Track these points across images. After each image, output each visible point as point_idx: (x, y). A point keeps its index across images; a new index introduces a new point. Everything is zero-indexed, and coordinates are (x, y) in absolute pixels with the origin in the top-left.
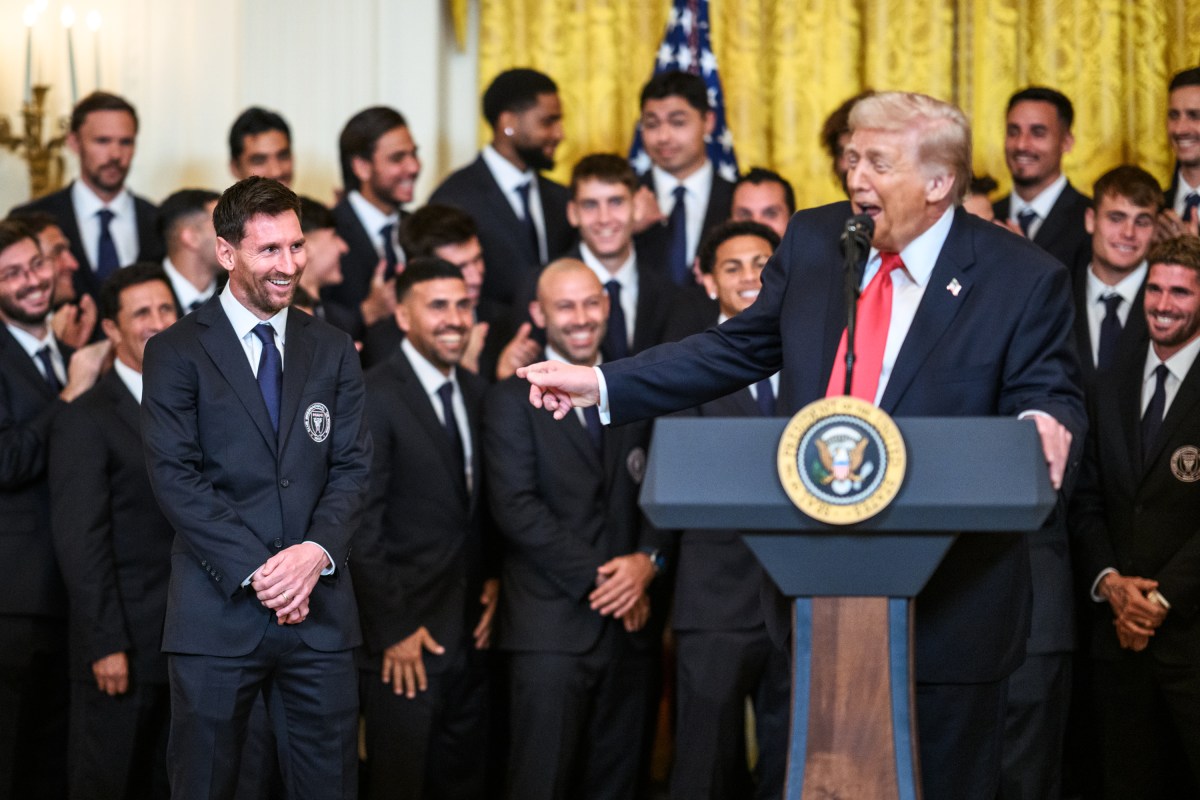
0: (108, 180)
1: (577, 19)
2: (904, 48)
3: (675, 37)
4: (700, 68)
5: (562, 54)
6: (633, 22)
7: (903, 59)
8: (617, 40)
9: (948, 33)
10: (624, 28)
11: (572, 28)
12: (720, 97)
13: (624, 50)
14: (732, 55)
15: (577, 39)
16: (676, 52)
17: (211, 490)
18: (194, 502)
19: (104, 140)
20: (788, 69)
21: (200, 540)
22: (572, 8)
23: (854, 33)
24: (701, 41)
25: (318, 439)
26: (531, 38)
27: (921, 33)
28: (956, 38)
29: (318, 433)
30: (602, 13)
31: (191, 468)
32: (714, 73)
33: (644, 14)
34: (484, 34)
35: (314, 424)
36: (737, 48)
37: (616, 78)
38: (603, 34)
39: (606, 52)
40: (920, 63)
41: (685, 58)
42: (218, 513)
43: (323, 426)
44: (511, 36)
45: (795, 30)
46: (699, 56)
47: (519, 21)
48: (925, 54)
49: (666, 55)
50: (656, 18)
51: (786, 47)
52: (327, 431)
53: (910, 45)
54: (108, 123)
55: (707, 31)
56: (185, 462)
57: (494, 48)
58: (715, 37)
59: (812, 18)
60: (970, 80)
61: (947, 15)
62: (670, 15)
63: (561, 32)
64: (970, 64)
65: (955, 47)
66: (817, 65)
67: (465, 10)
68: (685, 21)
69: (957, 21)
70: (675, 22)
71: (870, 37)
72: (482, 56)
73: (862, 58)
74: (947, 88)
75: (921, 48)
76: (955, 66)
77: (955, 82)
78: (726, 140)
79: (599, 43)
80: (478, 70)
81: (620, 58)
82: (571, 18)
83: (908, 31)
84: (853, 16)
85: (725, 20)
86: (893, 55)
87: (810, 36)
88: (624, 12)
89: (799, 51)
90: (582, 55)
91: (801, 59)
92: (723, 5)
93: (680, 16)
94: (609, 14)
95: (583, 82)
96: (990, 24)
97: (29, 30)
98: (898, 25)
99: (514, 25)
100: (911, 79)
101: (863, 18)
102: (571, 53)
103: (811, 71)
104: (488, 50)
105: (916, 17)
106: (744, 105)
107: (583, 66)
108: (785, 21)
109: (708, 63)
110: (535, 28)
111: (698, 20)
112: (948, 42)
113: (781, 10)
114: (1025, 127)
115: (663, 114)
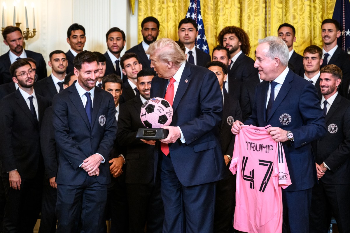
0: (19, 50)
1: (165, 6)
2: (252, 14)
3: (191, 10)
4: (198, 19)
5: (160, 15)
6: (179, 6)
7: (252, 17)
8: (175, 11)
9: (264, 10)
10: (177, 8)
11: (163, 8)
12: (203, 27)
13: (177, 14)
14: (206, 15)
15: (165, 11)
16: (191, 14)
17: (71, 139)
18: (67, 142)
19: (14, 40)
21: (68, 154)
22: (163, 3)
23: (239, 10)
24: (198, 12)
25: (102, 125)
26: (152, 10)
27: (257, 10)
28: (266, 11)
29: (102, 123)
30: (171, 4)
31: (65, 132)
32: (201, 20)
33: (182, 5)
34: (139, 9)
35: (101, 121)
36: (207, 14)
37: (175, 22)
38: (171, 10)
39: (172, 15)
40: (256, 18)
41: (193, 16)
42: (73, 146)
43: (103, 121)
44: (147, 10)
45: (223, 9)
46: (197, 16)
47: (149, 6)
48: (258, 16)
49: (188, 15)
50: (186, 6)
51: (221, 14)
52: (105, 123)
53: (254, 14)
54: (13, 35)
55: (200, 9)
56: (64, 131)
57: (142, 13)
58: (202, 11)
59: (227, 6)
60: (269, 23)
61: (264, 5)
62: (190, 4)
63: (160, 9)
64: (269, 18)
65: (266, 14)
66: (229, 19)
67: (134, 3)
68: (194, 6)
69: (266, 7)
70: (191, 6)
71: (243, 11)
72: (139, 15)
73: (241, 17)
74: (264, 25)
75: (256, 14)
76: (266, 19)
77: (266, 23)
78: (205, 38)
79: (170, 12)
80: (138, 19)
81: (176, 16)
82: (163, 6)
83: (253, 10)
84: (239, 5)
85: (204, 6)
86: (249, 16)
87: (227, 11)
88: (177, 4)
89: (224, 15)
90: (166, 15)
91: (225, 17)
92: (204, 2)
93: (192, 5)
94: (173, 4)
95: (166, 23)
96: (275, 8)
97: (15, 7)
98: (251, 8)
99: (147, 7)
100: (254, 23)
101: (241, 6)
102: (163, 15)
103: (227, 20)
104: (140, 14)
105: (255, 6)
106: (209, 29)
107: (166, 18)
108: (220, 7)
109: (200, 17)
110: (153, 8)
111: (197, 6)
112: (264, 13)
113: (219, 3)
114: (284, 33)
115: (187, 28)
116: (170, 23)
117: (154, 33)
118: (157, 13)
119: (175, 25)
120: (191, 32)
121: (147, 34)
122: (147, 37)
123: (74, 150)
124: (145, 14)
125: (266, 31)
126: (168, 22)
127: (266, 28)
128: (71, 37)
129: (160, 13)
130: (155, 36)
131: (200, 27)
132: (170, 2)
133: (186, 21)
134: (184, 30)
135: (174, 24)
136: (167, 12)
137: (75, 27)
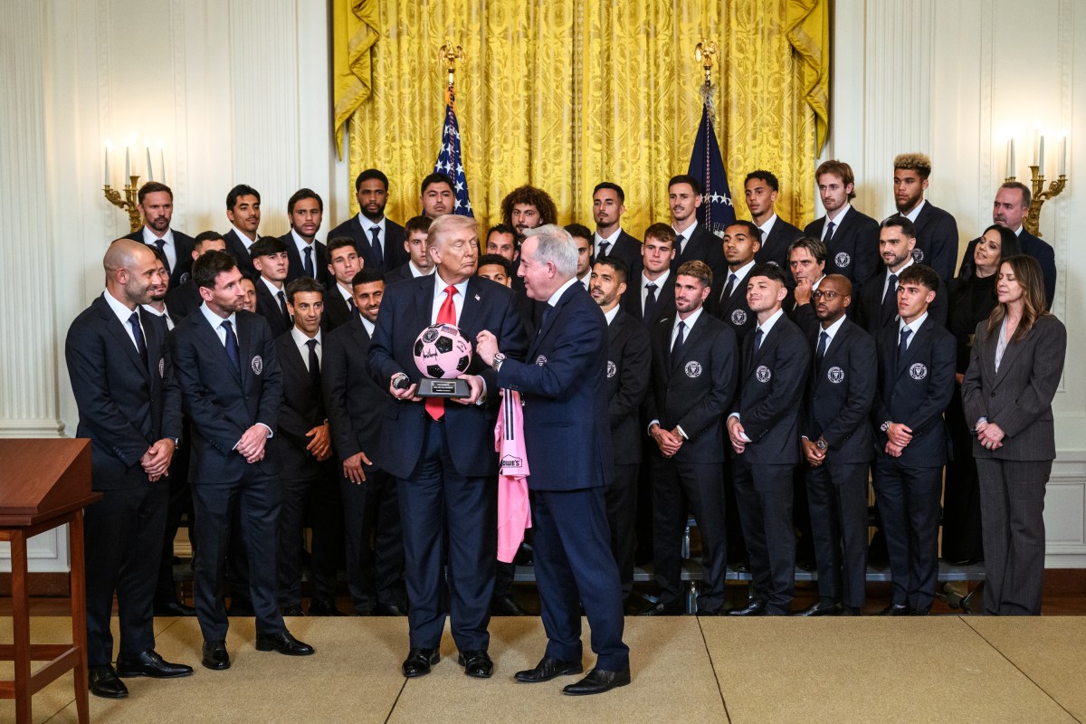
0: (161, 225)
1: (396, 145)
2: (549, 161)
3: (444, 157)
4: (456, 172)
5: (389, 162)
6: (422, 146)
7: (549, 166)
8: (415, 155)
9: (570, 153)
10: (418, 149)
11: (394, 149)
12: (465, 186)
13: (418, 160)
14: (469, 163)
15: (396, 154)
16: (444, 164)
18: (204, 412)
19: (155, 206)
20: (496, 169)
21: (209, 431)
22: (393, 140)
23: (527, 153)
24: (457, 160)
25: (258, 373)
26: (374, 154)
27: (558, 154)
28: (573, 156)
29: (258, 370)
30: (408, 143)
32: (462, 173)
33: (428, 144)
34: (351, 152)
35: (256, 366)
36: (472, 160)
37: (415, 174)
38: (408, 153)
39: (410, 162)
40: (556, 167)
41: (449, 167)
42: (216, 416)
43: (259, 366)
44: (365, 153)
45: (499, 152)
46: (456, 166)
47: (368, 145)
48: (559, 164)
49: (439, 166)
50: (434, 146)
51: (495, 160)
52: (262, 369)
53: (553, 160)
54: (157, 198)
55: (460, 154)
57: (357, 159)
58: (462, 157)
59: (506, 146)
60: (580, 176)
61: (570, 146)
62: (441, 146)
63: (388, 152)
64: (580, 169)
65: (573, 161)
66: (509, 168)
67: (342, 140)
68: (448, 149)
69: (573, 148)
70: (443, 150)
71: (533, 156)
72: (351, 162)
73: (530, 165)
74: (570, 180)
75: (557, 161)
76: (573, 169)
77: (573, 177)
78: (469, 206)
79: (406, 157)
80: (350, 169)
81: (416, 163)
82: (393, 144)
83: (552, 153)
84: (526, 146)
85: (466, 147)
86: (545, 165)
87: (506, 155)
88: (418, 142)
89: (501, 162)
90: (399, 162)
91: (502, 166)
92: (465, 139)
93: (446, 147)
94: (411, 143)
95: (399, 175)
96: (589, 151)
97: (127, 149)
98: (547, 150)
99: (366, 147)
100: (553, 176)
101: (530, 146)
102: (393, 161)
103: (506, 171)
104: (353, 160)
105: (555, 146)
106: (475, 187)
107: (398, 167)
108: (494, 148)
109: (460, 169)
110: (376, 150)
111: (454, 149)
112: (570, 159)
113: (492, 142)
114: (603, 200)
115: (439, 191)
116: (406, 175)
117: (379, 199)
118: (383, 158)
119: (416, 181)
120: (445, 198)
121: (367, 200)
122: (367, 205)
123: (220, 423)
124: (362, 160)
125: (573, 190)
126: (402, 174)
127: (573, 185)
128: (236, 208)
129: (388, 159)
130: (382, 204)
131: (459, 186)
132: (406, 139)
133: (438, 176)
134: (433, 193)
135: (412, 177)
136: (401, 156)
137: (242, 190)
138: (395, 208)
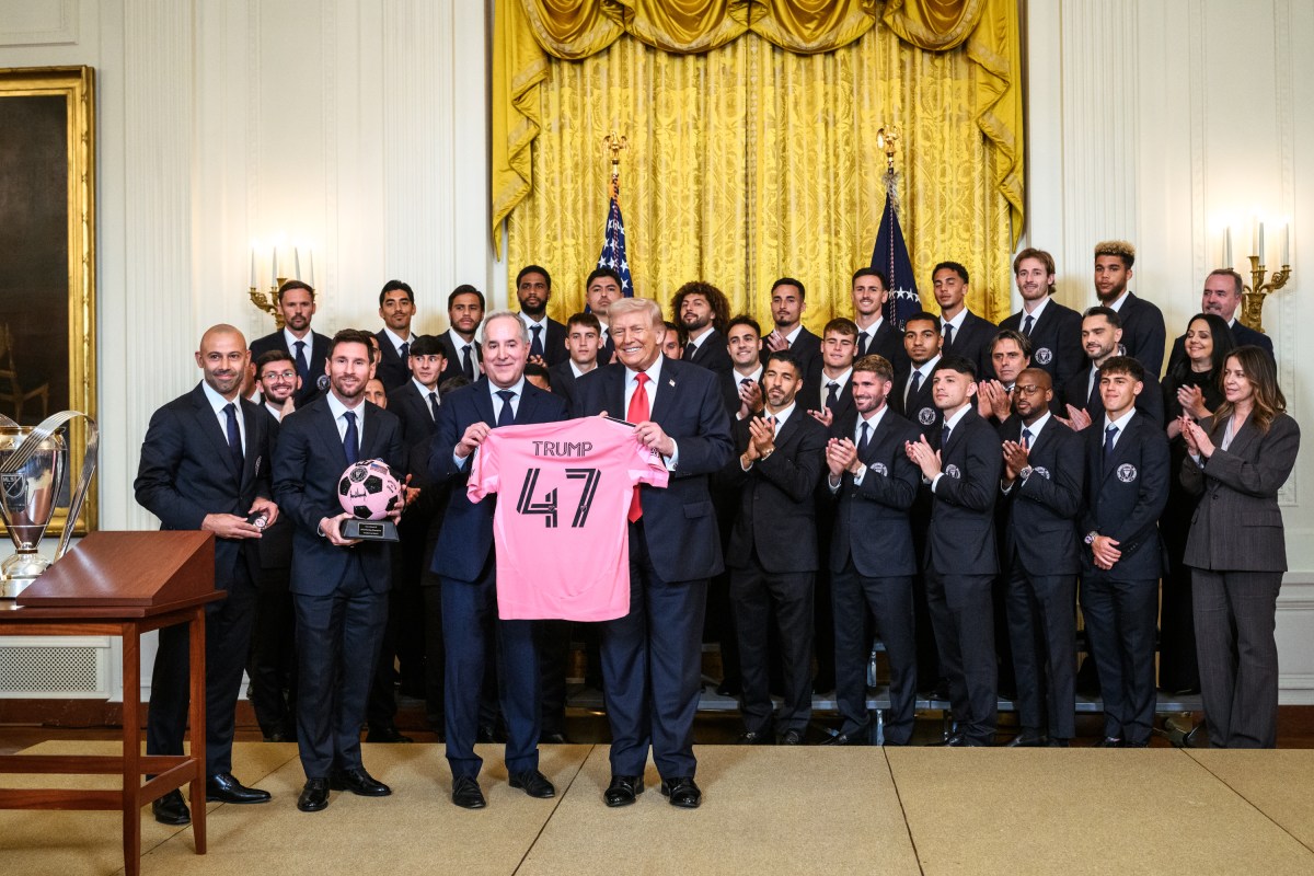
1: (558, 244)
2: (721, 259)
3: (607, 253)
4: (621, 269)
5: (550, 262)
6: (585, 245)
7: (721, 265)
8: (578, 254)
9: (744, 250)
10: (581, 248)
11: (556, 248)
12: (630, 284)
13: (581, 260)
14: (636, 262)
15: (558, 254)
16: (608, 261)
19: (292, 304)
20: (663, 268)
22: (555, 238)
24: (621, 256)
26: (534, 253)
27: (730, 251)
28: (747, 253)
30: (570, 241)
32: (627, 270)
33: (591, 242)
34: (510, 251)
36: (638, 259)
37: (577, 274)
38: (571, 252)
39: (572, 261)
40: (729, 266)
41: (612, 264)
44: (524, 252)
45: (667, 249)
46: (620, 263)
47: (528, 245)
48: (732, 262)
49: (602, 262)
50: (597, 243)
51: (663, 258)
53: (725, 258)
54: (296, 296)
55: (624, 250)
57: (515, 259)
58: (627, 253)
59: (675, 244)
60: (754, 274)
61: (743, 242)
62: (605, 242)
63: (549, 251)
64: (754, 267)
65: (747, 259)
66: (678, 267)
67: (500, 240)
68: (612, 245)
69: (747, 245)
70: (607, 245)
71: (704, 253)
72: (509, 263)
73: (701, 263)
74: (744, 279)
75: (730, 259)
76: (747, 268)
77: (747, 276)
79: (568, 256)
80: (508, 270)
81: (579, 263)
82: (555, 244)
83: (724, 250)
84: (697, 243)
85: (632, 245)
86: (716, 262)
87: (675, 253)
88: (581, 240)
89: (669, 260)
90: (560, 262)
91: (670, 265)
92: (631, 236)
93: (610, 242)
94: (574, 242)
95: (561, 277)
96: (764, 247)
97: (275, 249)
98: (719, 247)
99: (526, 248)
100: (725, 275)
101: (701, 244)
102: (555, 261)
103: (675, 270)
104: (512, 260)
105: (727, 243)
106: (642, 286)
107: (560, 267)
108: (662, 245)
109: (624, 266)
110: (536, 249)
111: (619, 245)
112: (744, 256)
113: (660, 239)
114: (784, 297)
115: (604, 285)
116: (567, 276)
117: (540, 293)
118: (544, 258)
119: (579, 281)
120: (611, 292)
121: (526, 294)
122: (527, 299)
124: (521, 260)
125: (747, 290)
126: (564, 275)
127: (748, 284)
128: (384, 303)
129: (548, 259)
130: (543, 299)
131: (625, 284)
132: (568, 237)
133: (601, 272)
134: (598, 289)
135: (575, 277)
136: (563, 255)
137: (393, 286)
138: (557, 310)
